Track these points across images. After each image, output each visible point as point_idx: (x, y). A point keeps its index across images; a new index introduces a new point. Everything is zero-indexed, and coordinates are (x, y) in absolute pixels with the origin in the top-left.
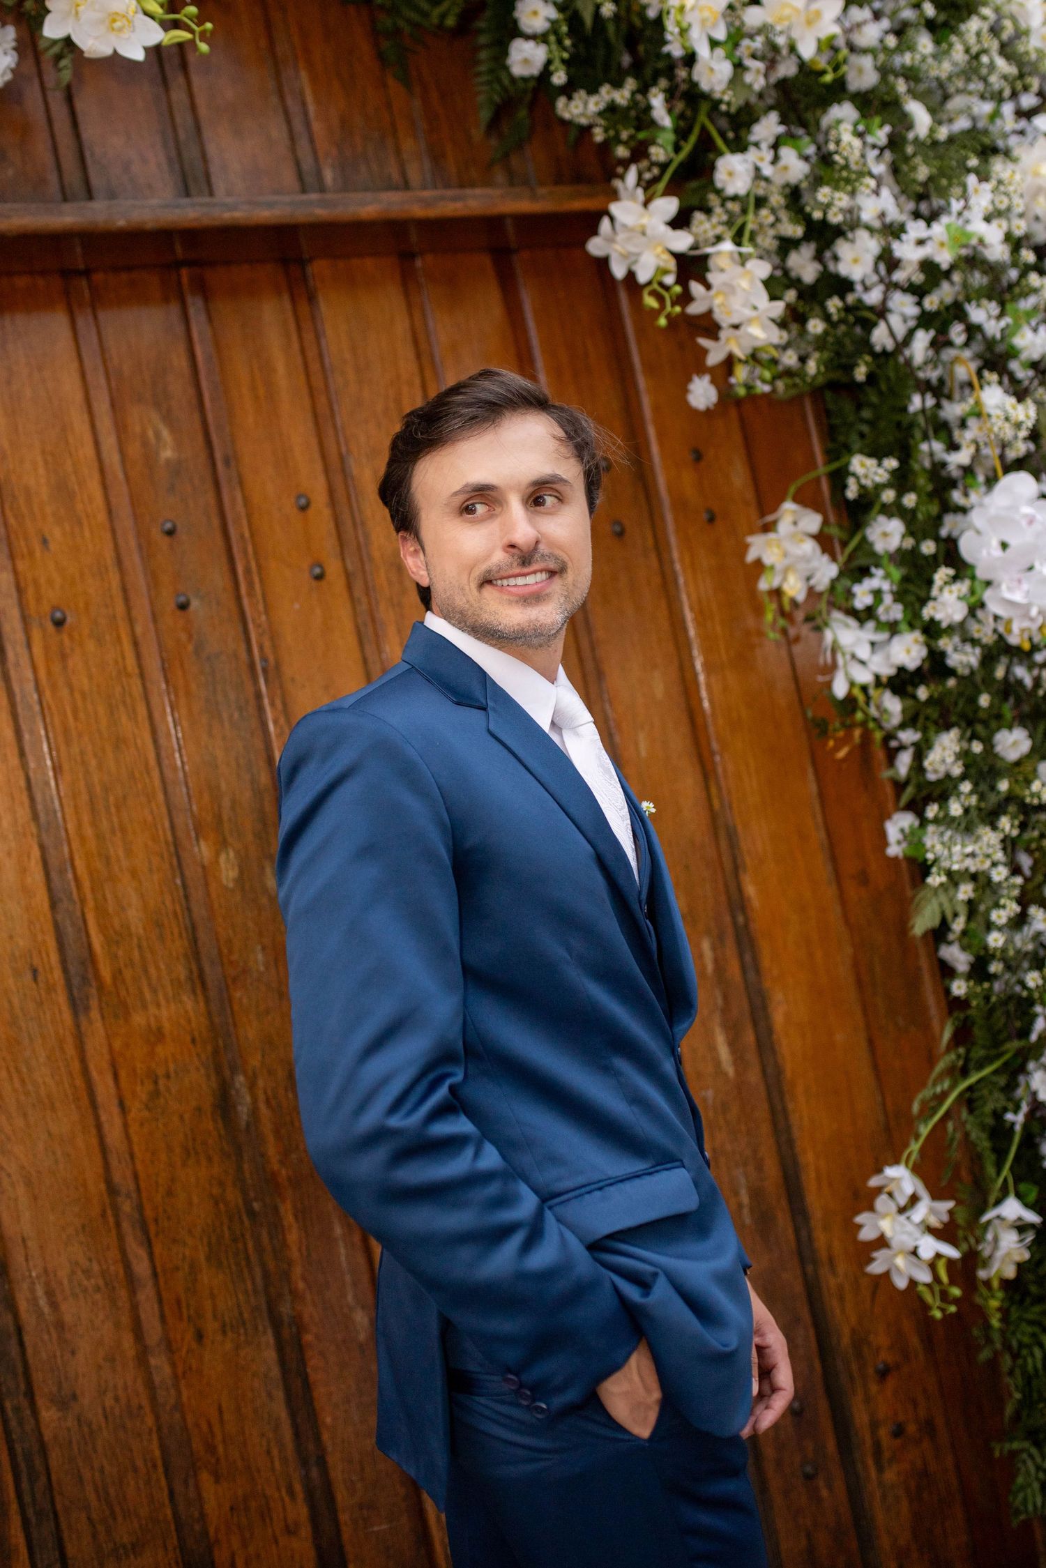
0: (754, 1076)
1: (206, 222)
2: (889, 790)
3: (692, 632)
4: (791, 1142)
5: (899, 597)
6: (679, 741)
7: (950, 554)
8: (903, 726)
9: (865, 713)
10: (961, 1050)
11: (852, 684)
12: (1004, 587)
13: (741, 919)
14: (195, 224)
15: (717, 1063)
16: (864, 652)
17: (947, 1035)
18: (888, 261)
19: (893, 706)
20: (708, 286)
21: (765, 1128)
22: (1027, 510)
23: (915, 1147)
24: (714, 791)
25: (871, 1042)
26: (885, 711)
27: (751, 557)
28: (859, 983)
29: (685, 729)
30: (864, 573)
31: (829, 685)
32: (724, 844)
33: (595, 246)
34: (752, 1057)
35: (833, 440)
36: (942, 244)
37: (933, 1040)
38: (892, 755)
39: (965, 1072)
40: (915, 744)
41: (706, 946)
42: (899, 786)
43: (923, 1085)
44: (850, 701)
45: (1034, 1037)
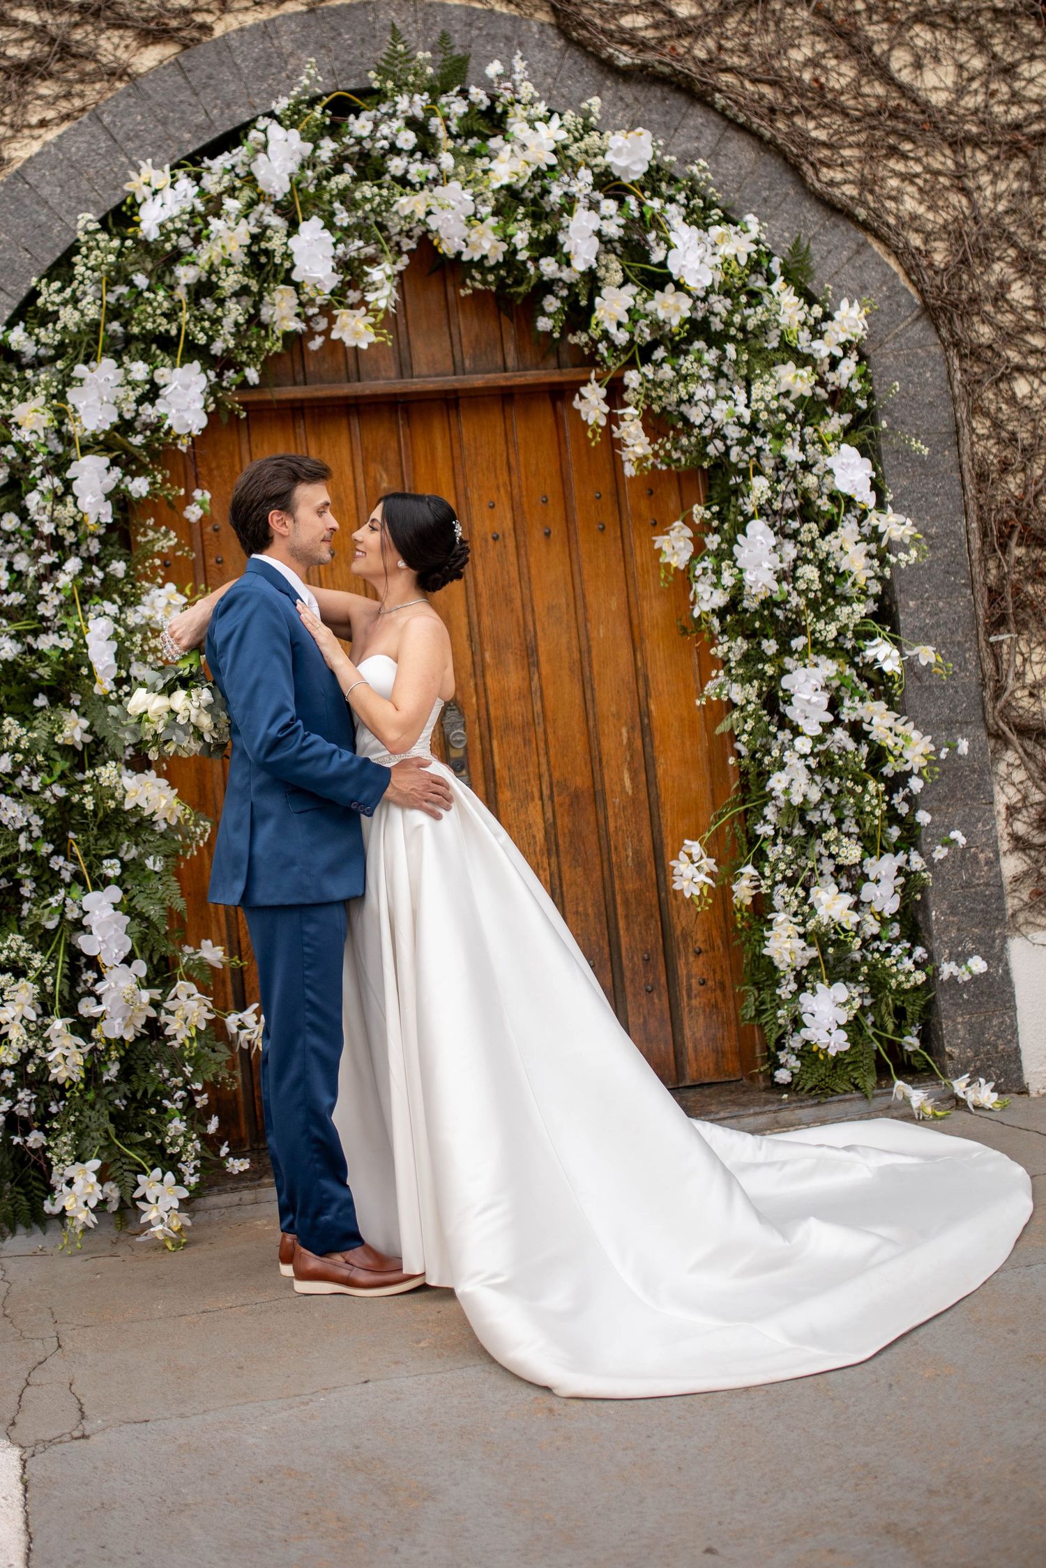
0: (643, 796)
4: (660, 832)
5: (713, 571)
6: (622, 631)
7: (731, 556)
8: (719, 634)
9: (704, 625)
10: (740, 794)
11: (701, 611)
12: (748, 573)
13: (646, 721)
15: (623, 787)
16: (706, 596)
17: (735, 786)
19: (716, 622)
20: (619, 428)
21: (646, 822)
22: (759, 538)
23: (707, 835)
24: (639, 657)
25: (712, 790)
26: (712, 625)
27: (656, 546)
29: (626, 626)
30: (703, 559)
31: (691, 611)
32: (641, 683)
33: (575, 404)
34: (643, 787)
37: (730, 787)
40: (726, 643)
41: (624, 730)
44: (700, 617)
45: (767, 789)
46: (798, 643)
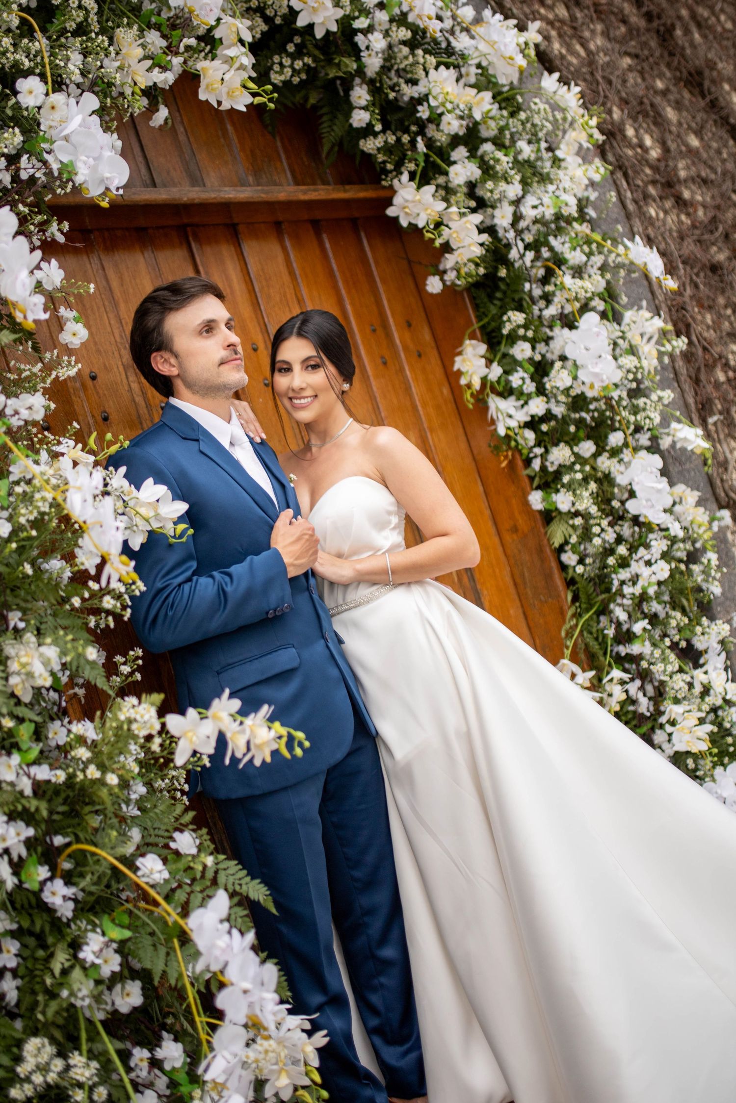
1: (219, 200)
2: (527, 480)
3: (421, 413)
5: (532, 379)
8: (535, 446)
9: (516, 441)
10: (577, 604)
11: (508, 428)
12: (590, 366)
14: (214, 201)
16: (512, 411)
17: (570, 598)
18: (517, 217)
19: (530, 435)
20: (449, 229)
22: (595, 330)
23: (567, 652)
25: (524, 613)
26: (525, 439)
27: (456, 368)
28: (515, 584)
30: (514, 370)
31: (495, 430)
33: (391, 212)
35: (478, 311)
36: (548, 207)
37: (563, 602)
38: (528, 462)
39: (580, 615)
40: (541, 455)
42: (531, 479)
43: (564, 622)
44: (507, 436)
45: (614, 590)
46: (615, 439)
